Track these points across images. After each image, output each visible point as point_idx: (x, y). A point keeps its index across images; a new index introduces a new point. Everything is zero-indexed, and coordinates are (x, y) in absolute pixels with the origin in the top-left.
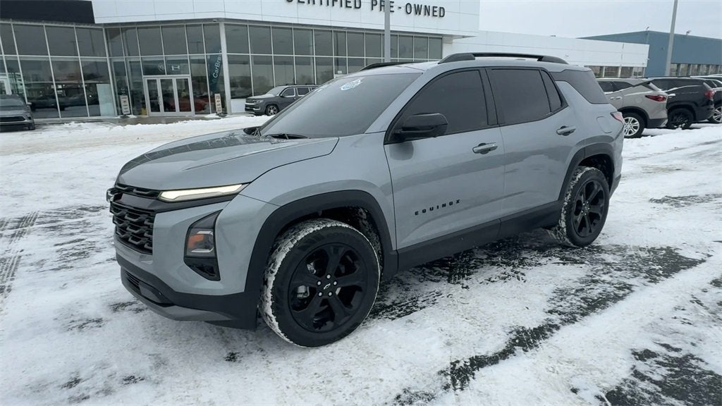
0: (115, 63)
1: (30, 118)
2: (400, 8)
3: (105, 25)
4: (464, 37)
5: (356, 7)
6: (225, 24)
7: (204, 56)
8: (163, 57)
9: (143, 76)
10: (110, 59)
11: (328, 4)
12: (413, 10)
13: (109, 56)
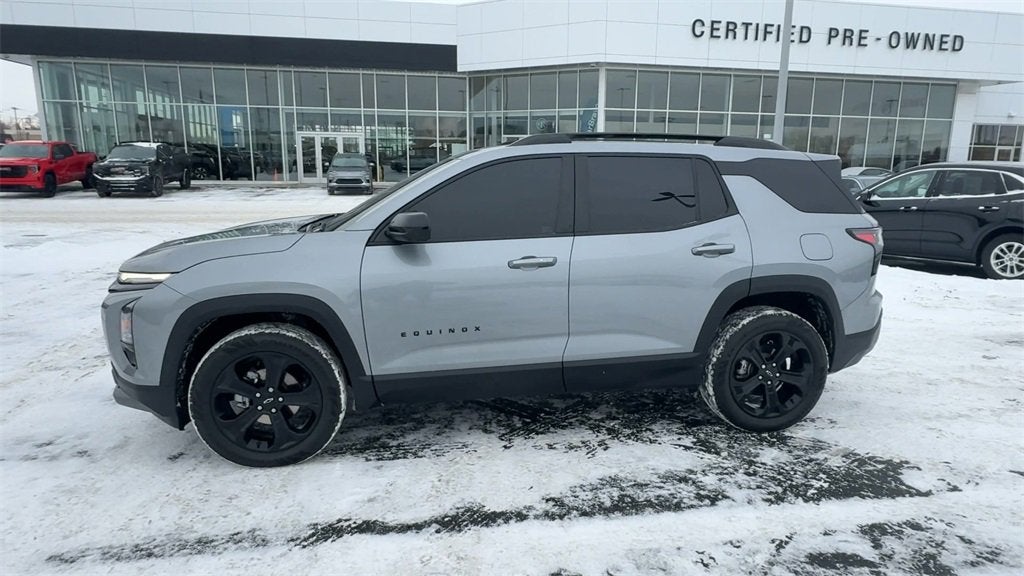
0: (475, 119)
1: (368, 181)
2: (879, 39)
3: (470, 72)
4: (999, 83)
5: (801, 41)
6: (607, 70)
7: (576, 111)
8: (527, 113)
9: (503, 136)
10: (470, 114)
11: (756, 39)
12: (903, 41)
13: (470, 110)
